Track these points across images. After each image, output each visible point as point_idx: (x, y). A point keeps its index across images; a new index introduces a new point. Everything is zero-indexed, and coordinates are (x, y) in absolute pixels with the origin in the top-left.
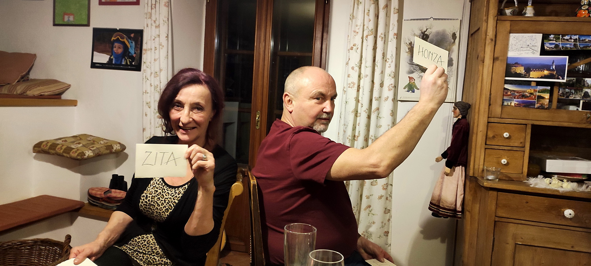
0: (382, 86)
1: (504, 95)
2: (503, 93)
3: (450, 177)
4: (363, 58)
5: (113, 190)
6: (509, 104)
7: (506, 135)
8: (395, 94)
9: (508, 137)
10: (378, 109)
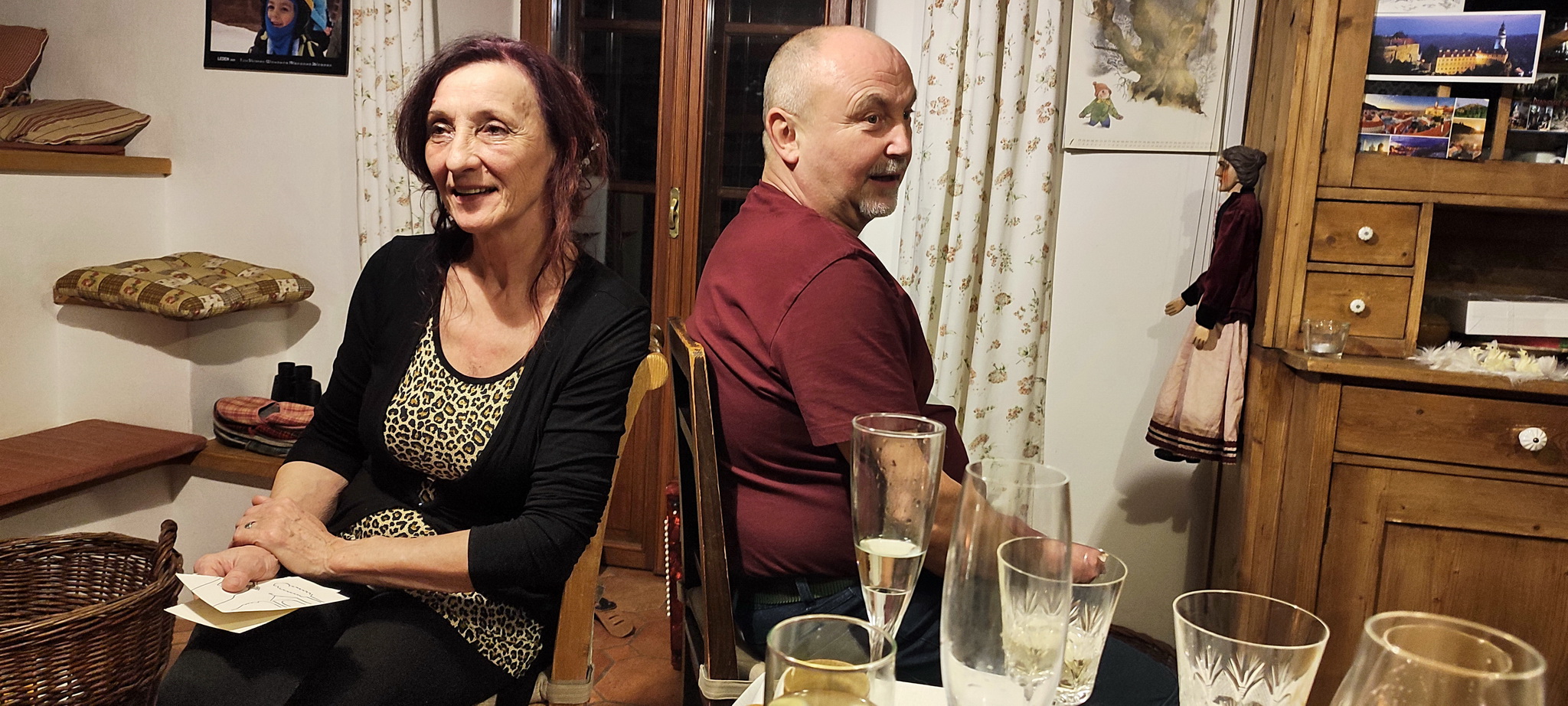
0: (1021, 109)
1: (1361, 125)
2: (1361, 120)
3: (1208, 351)
4: (971, 32)
5: (283, 404)
6: (1376, 150)
7: (1365, 233)
8: (1058, 132)
9: (1371, 239)
10: (1010, 173)
